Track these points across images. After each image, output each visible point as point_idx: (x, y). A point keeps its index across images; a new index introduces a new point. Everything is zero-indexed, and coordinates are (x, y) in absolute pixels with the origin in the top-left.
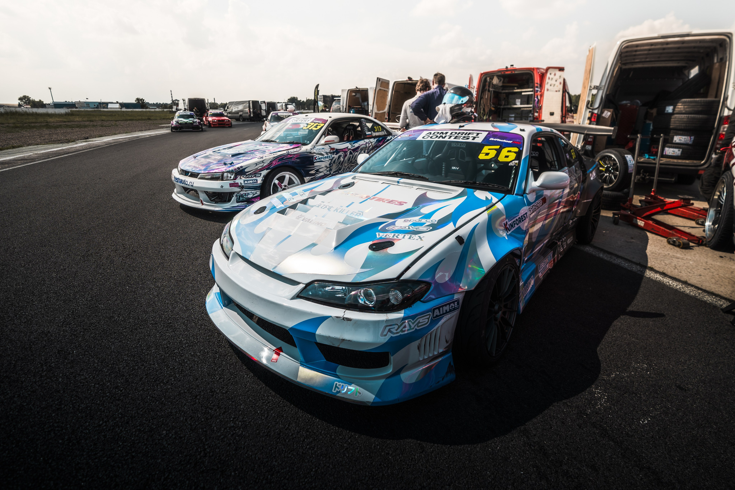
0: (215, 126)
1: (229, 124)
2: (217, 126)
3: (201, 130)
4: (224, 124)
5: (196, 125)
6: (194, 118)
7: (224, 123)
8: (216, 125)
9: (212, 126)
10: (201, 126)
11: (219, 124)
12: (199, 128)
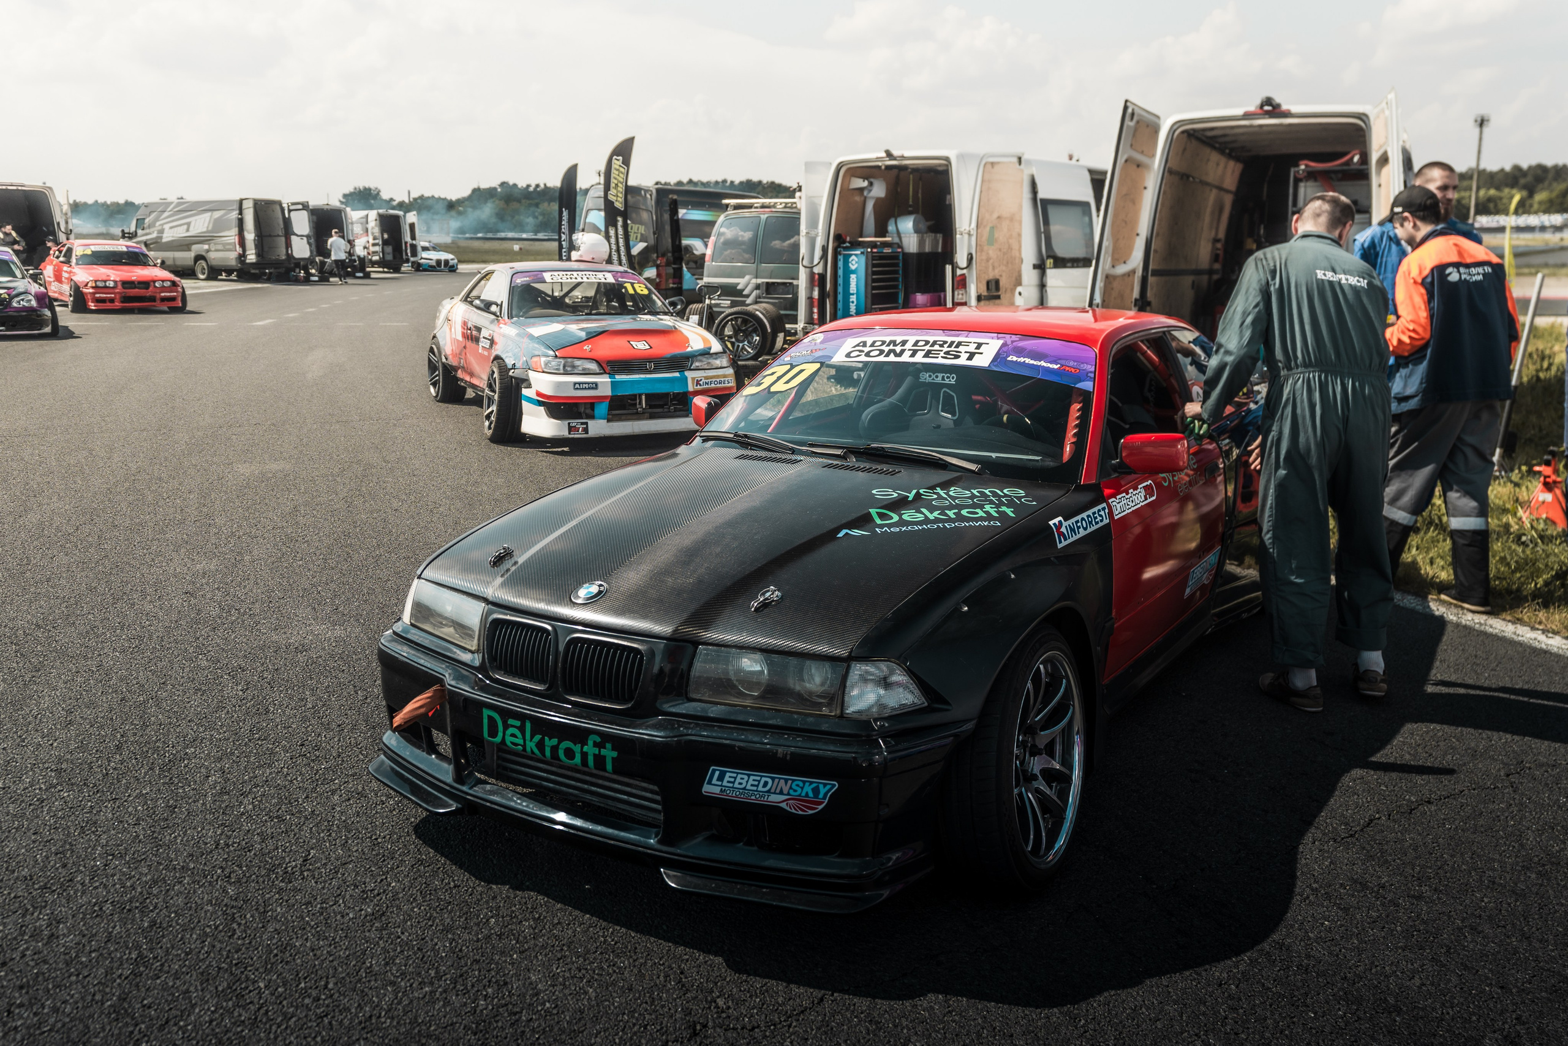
0: (108, 306)
1: (173, 299)
2: (118, 305)
3: (48, 329)
4: (152, 299)
5: (24, 309)
6: (14, 276)
7: (149, 293)
8: (112, 301)
9: (92, 306)
10: (48, 313)
11: (126, 299)
12: (39, 322)
